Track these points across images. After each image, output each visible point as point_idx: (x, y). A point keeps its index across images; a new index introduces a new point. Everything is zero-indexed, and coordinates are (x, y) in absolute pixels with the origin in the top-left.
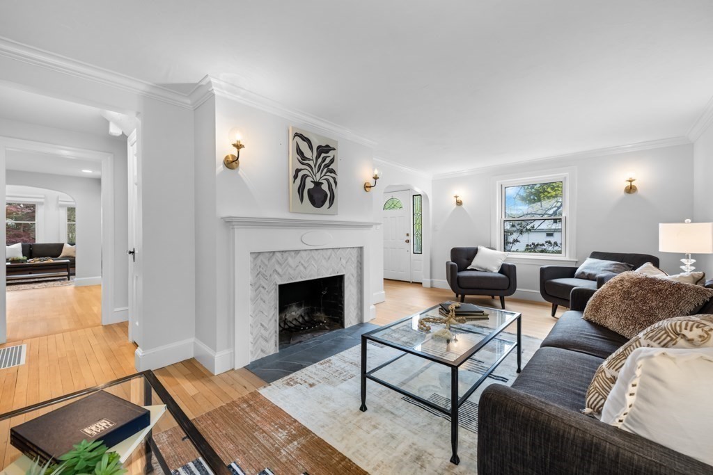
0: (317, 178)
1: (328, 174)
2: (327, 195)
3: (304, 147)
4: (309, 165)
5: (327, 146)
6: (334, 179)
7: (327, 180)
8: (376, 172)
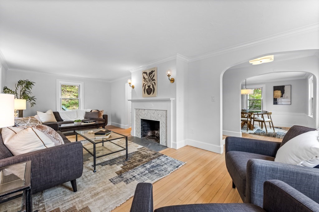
0: (149, 85)
1: (153, 81)
2: (152, 89)
3: (145, 75)
4: (147, 81)
5: (152, 71)
6: (154, 82)
7: (152, 84)
8: (169, 73)
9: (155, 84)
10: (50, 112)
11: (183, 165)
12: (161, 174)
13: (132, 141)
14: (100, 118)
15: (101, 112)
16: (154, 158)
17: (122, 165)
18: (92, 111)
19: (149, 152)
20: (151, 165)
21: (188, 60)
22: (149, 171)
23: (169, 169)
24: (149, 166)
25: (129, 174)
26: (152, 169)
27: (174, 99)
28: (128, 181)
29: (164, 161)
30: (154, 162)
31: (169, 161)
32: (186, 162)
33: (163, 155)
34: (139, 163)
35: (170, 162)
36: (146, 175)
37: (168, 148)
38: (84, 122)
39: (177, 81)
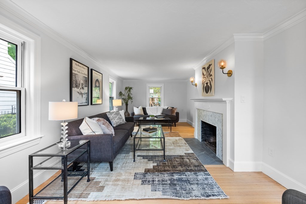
0: (207, 82)
1: (210, 77)
2: (209, 87)
4: (205, 77)
7: (210, 80)
8: (222, 64)
9: (212, 80)
10: (140, 108)
11: (220, 198)
12: (179, 194)
13: (188, 142)
14: (173, 114)
15: (175, 110)
16: (191, 171)
17: (155, 164)
18: (168, 108)
19: (194, 161)
20: (180, 177)
21: (262, 37)
22: (171, 183)
23: (195, 193)
24: (177, 176)
25: (152, 176)
26: (176, 182)
27: (231, 99)
28: (145, 182)
29: (199, 179)
30: (186, 175)
31: (206, 182)
32: (228, 197)
33: (206, 171)
34: (171, 169)
35: (205, 184)
36: (164, 186)
37: (222, 165)
38: (157, 118)
39: (235, 74)
